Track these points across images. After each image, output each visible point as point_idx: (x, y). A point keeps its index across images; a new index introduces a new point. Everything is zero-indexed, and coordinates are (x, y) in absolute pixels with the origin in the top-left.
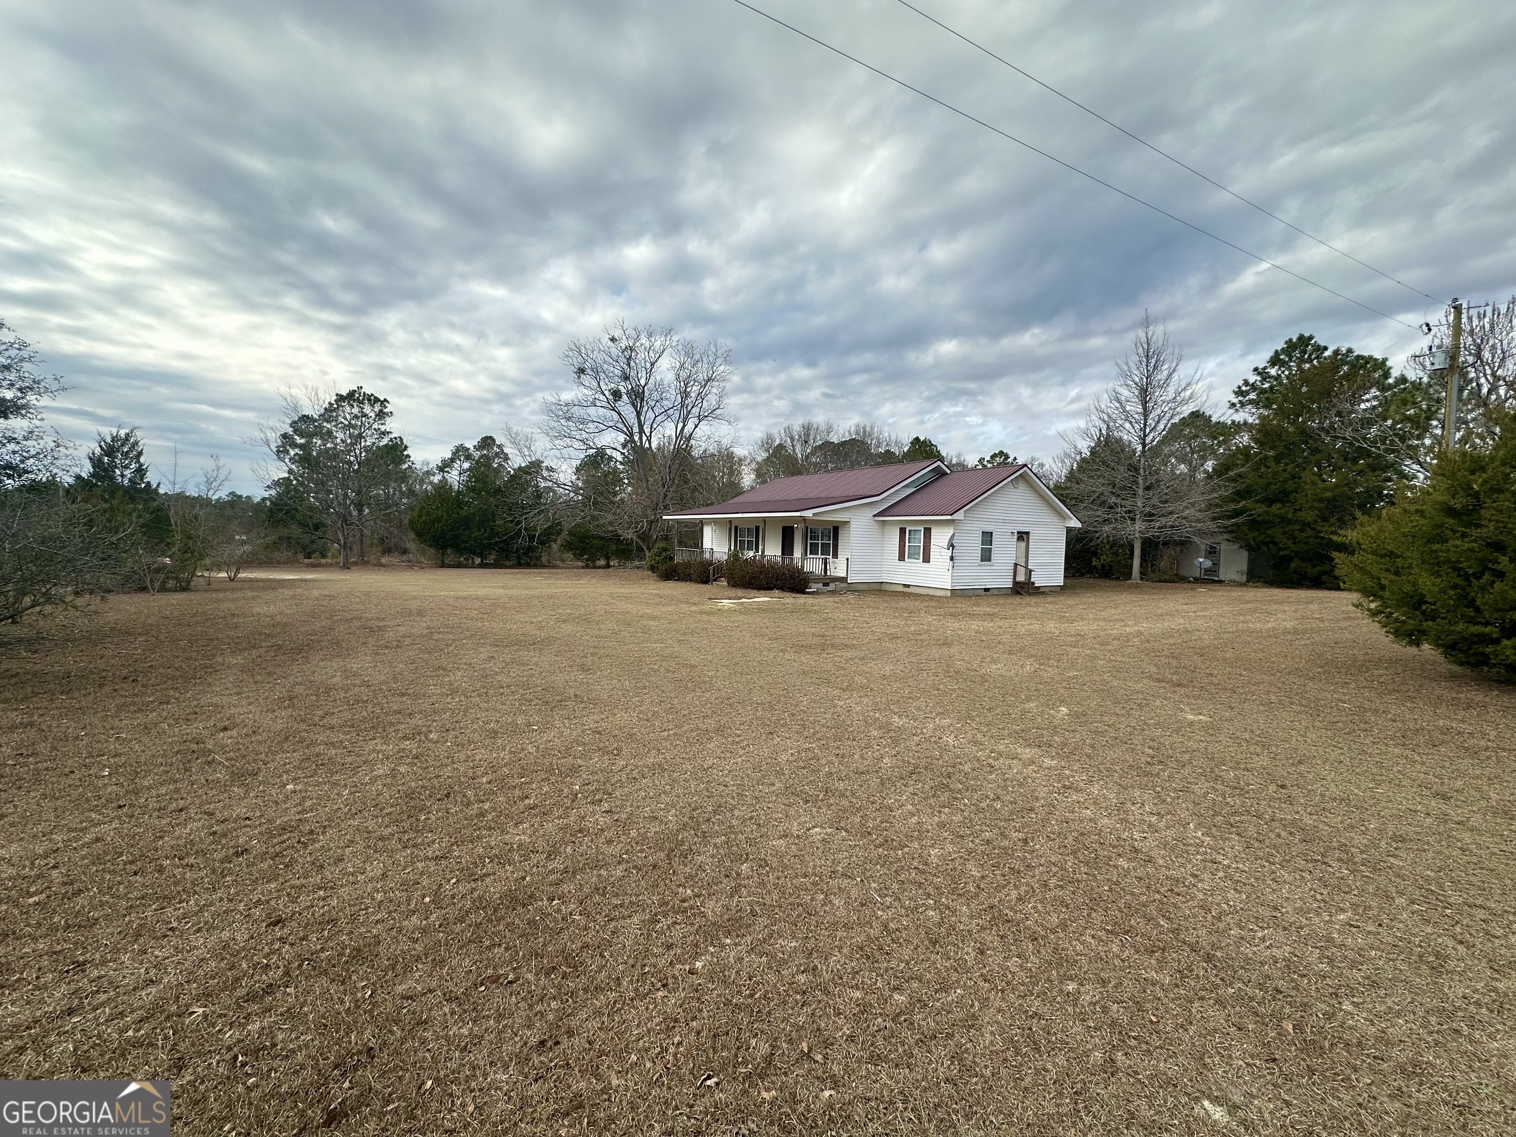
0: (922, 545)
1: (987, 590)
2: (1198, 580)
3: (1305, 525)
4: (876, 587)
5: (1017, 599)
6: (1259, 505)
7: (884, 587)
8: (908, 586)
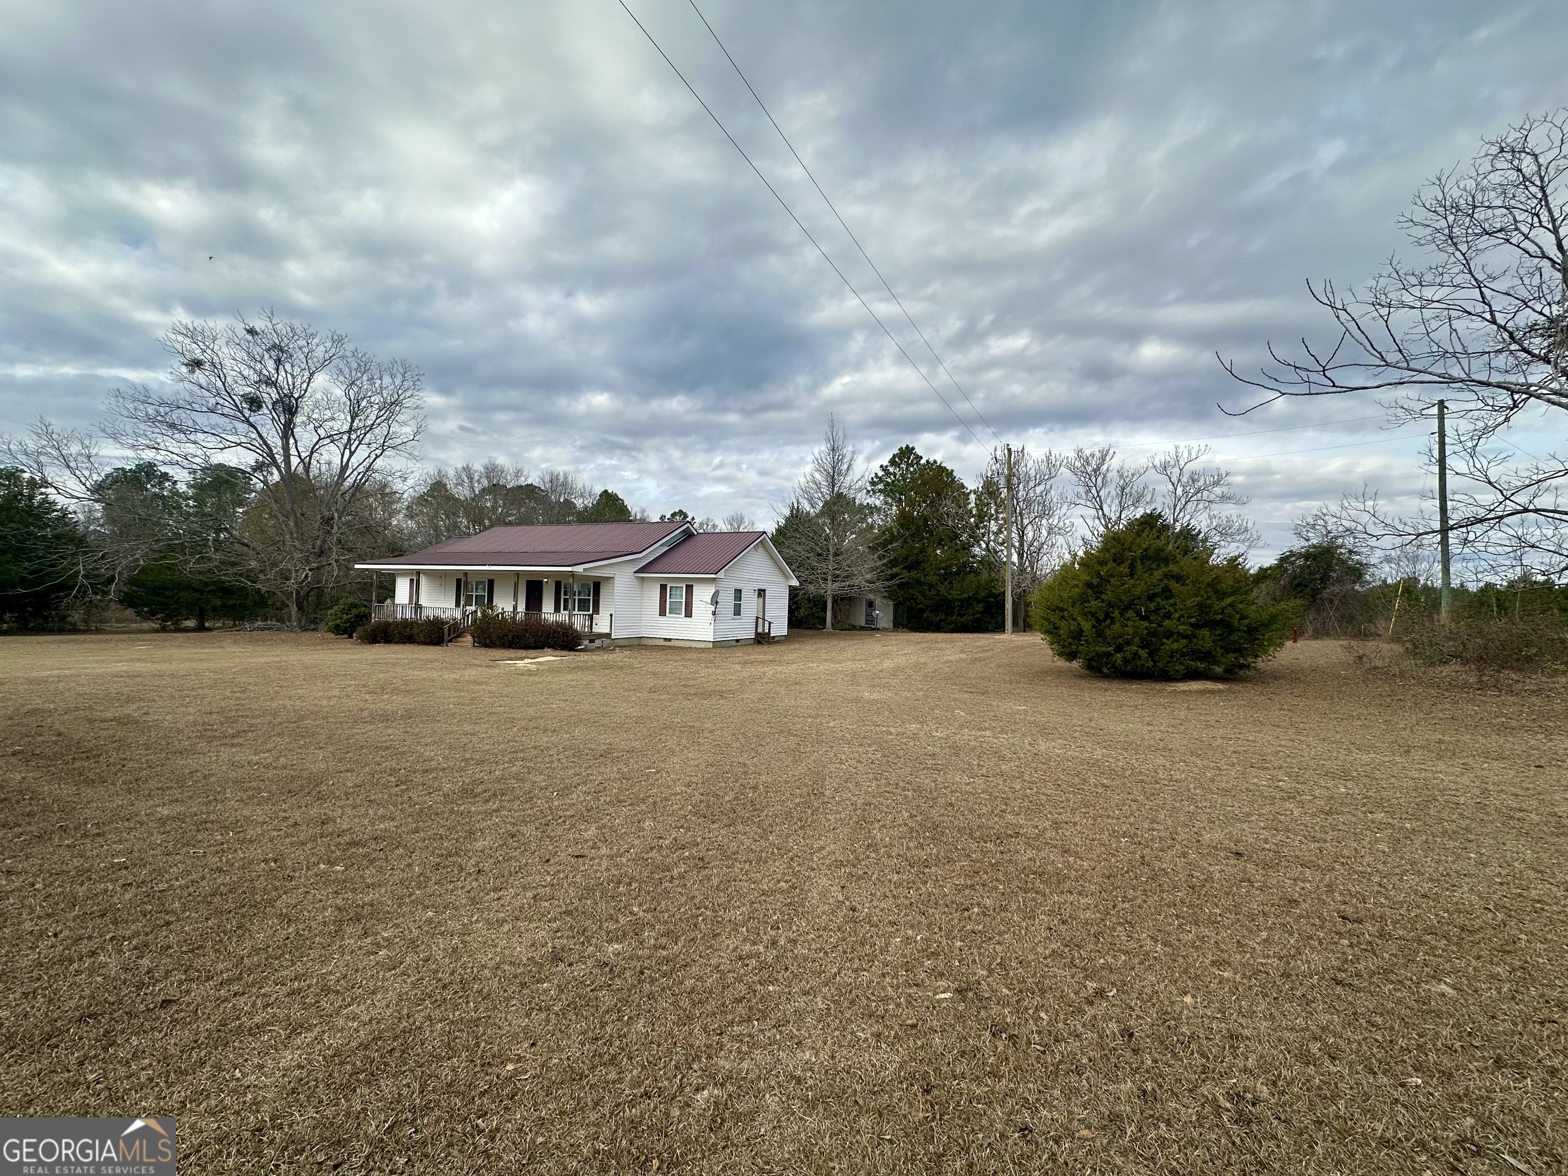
0: (684, 600)
1: (737, 641)
2: (862, 628)
3: (931, 586)
4: (636, 642)
5: (759, 649)
6: (904, 571)
7: (643, 642)
8: (670, 640)
